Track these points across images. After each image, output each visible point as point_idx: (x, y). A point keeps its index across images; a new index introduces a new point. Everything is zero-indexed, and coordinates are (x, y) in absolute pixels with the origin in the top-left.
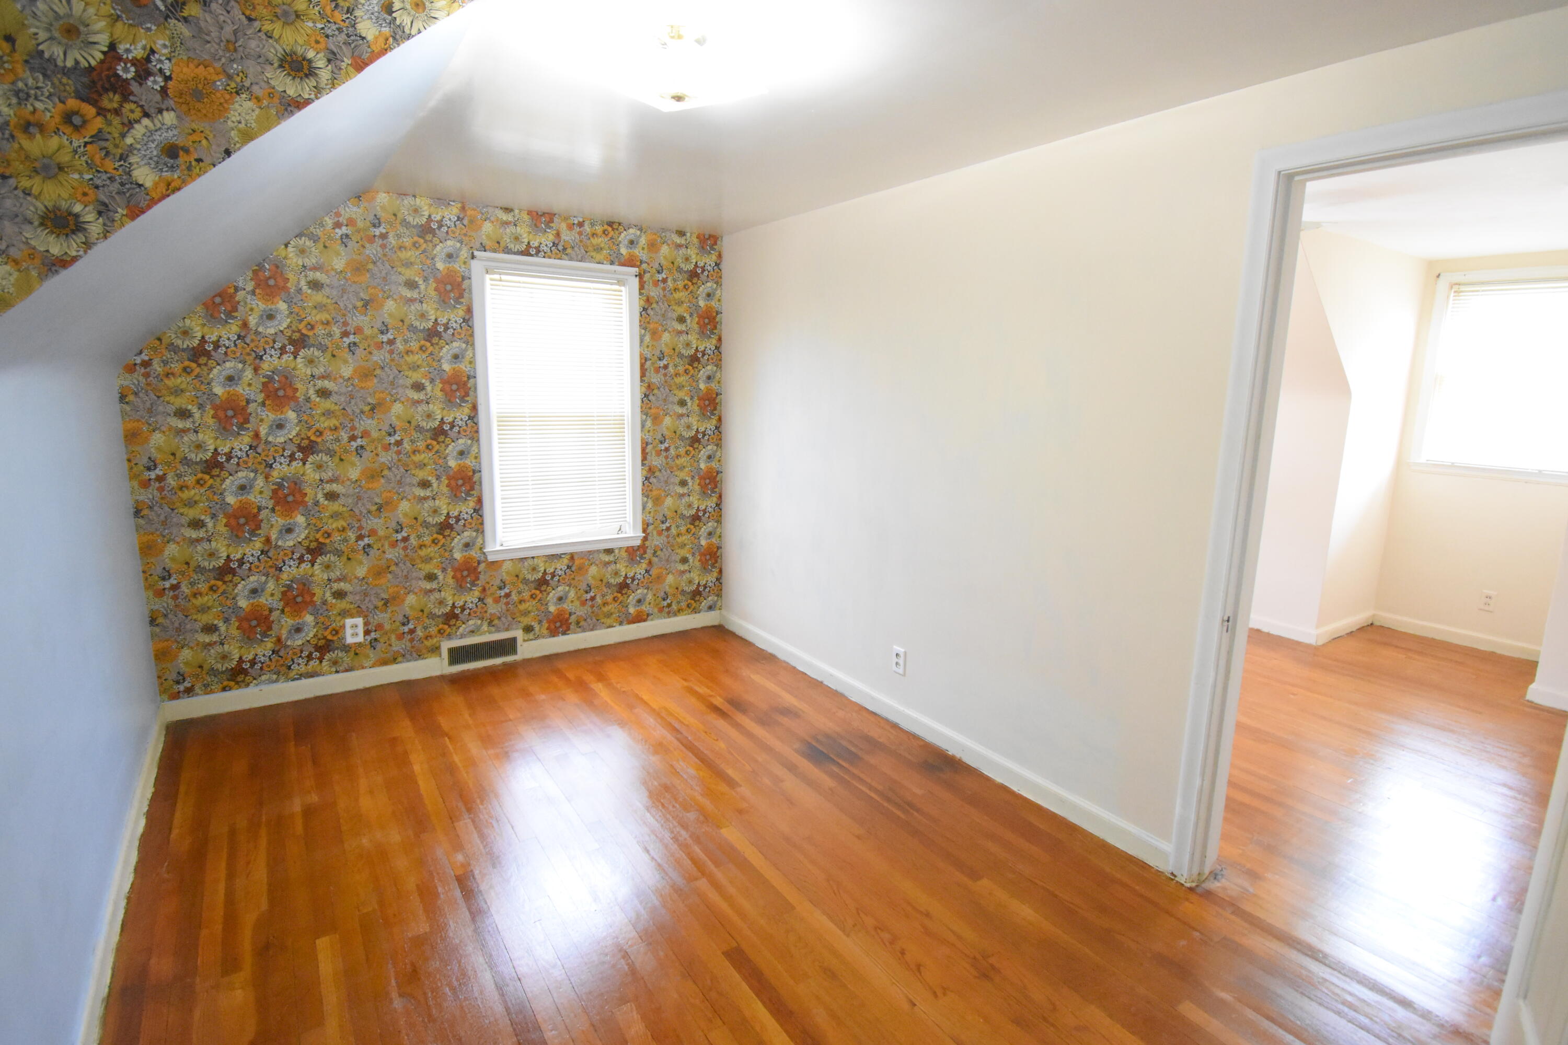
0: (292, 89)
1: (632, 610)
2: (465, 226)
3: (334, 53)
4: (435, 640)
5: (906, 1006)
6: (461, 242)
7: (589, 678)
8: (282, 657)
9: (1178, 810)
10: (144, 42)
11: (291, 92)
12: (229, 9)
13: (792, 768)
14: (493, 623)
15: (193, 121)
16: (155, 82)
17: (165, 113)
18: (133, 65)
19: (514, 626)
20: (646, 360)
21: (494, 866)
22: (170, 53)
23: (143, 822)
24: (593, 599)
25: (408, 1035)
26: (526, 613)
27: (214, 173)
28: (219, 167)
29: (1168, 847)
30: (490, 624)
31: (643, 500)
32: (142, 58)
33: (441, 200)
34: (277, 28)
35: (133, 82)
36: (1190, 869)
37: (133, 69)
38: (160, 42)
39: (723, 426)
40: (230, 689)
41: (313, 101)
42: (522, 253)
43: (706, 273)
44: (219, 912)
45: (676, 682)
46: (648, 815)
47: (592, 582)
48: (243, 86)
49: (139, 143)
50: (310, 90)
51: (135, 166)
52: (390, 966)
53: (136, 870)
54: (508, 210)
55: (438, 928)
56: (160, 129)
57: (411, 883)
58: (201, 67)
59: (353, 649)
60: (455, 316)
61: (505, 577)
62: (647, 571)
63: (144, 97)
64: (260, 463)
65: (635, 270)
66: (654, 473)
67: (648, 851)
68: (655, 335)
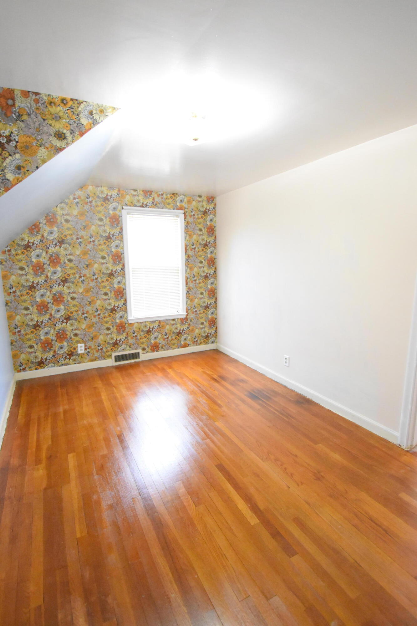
0: (58, 143)
1: (182, 343)
2: (120, 197)
3: (73, 131)
4: (110, 353)
5: (287, 488)
6: (118, 203)
7: (166, 367)
8: (56, 358)
9: (402, 418)
10: (9, 130)
11: (58, 145)
12: (37, 116)
13: (243, 401)
14: (131, 347)
15: (25, 157)
16: (13, 143)
17: (16, 154)
18: (6, 138)
19: (139, 348)
20: (187, 246)
21: (131, 432)
22: (18, 133)
23: (8, 414)
24: (168, 338)
25: (100, 488)
26: (143, 343)
27: (33, 175)
28: (34, 173)
29: (397, 434)
30: (130, 346)
31: (186, 300)
32: (8, 135)
33: (111, 188)
34: (53, 122)
35: (5, 144)
36: (407, 443)
37: (5, 139)
38: (14, 129)
39: (217, 271)
40: (38, 369)
41: (66, 148)
42: (141, 206)
43: (210, 212)
44: (34, 444)
45: (200, 370)
46: (188, 416)
47: (167, 332)
48: (42, 144)
49: (8, 165)
50: (65, 144)
51: (7, 173)
52: (94, 464)
53: (6, 430)
54: (135, 190)
55: (111, 452)
56: (15, 160)
57: (101, 437)
58: (28, 138)
59: (81, 355)
60: (116, 231)
61: (135, 329)
62: (188, 328)
63: (9, 149)
64: (48, 286)
65: (182, 211)
66: (190, 289)
67: (187, 429)
68: (190, 236)
